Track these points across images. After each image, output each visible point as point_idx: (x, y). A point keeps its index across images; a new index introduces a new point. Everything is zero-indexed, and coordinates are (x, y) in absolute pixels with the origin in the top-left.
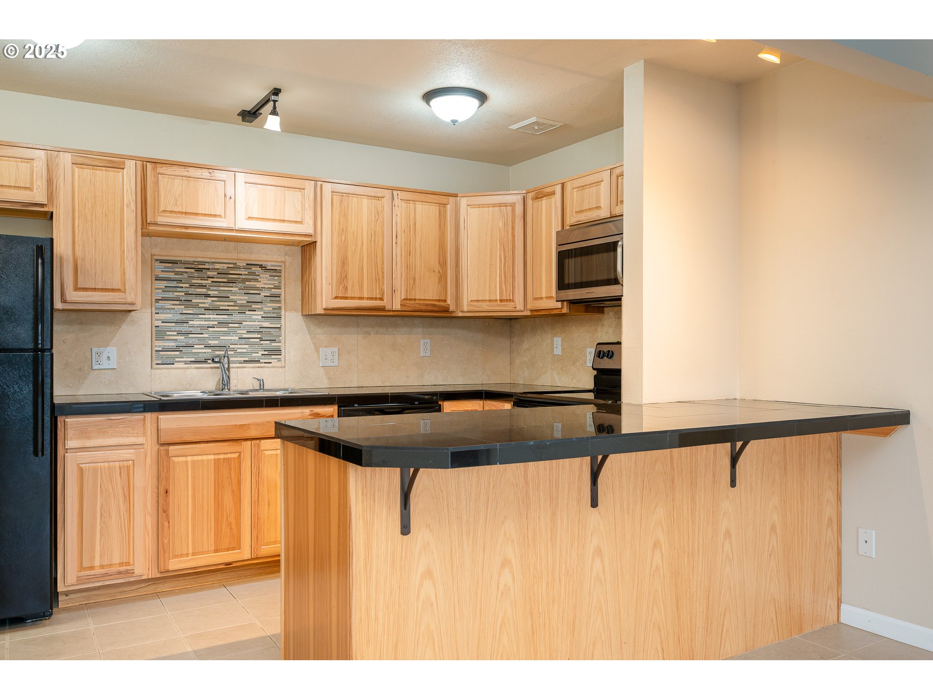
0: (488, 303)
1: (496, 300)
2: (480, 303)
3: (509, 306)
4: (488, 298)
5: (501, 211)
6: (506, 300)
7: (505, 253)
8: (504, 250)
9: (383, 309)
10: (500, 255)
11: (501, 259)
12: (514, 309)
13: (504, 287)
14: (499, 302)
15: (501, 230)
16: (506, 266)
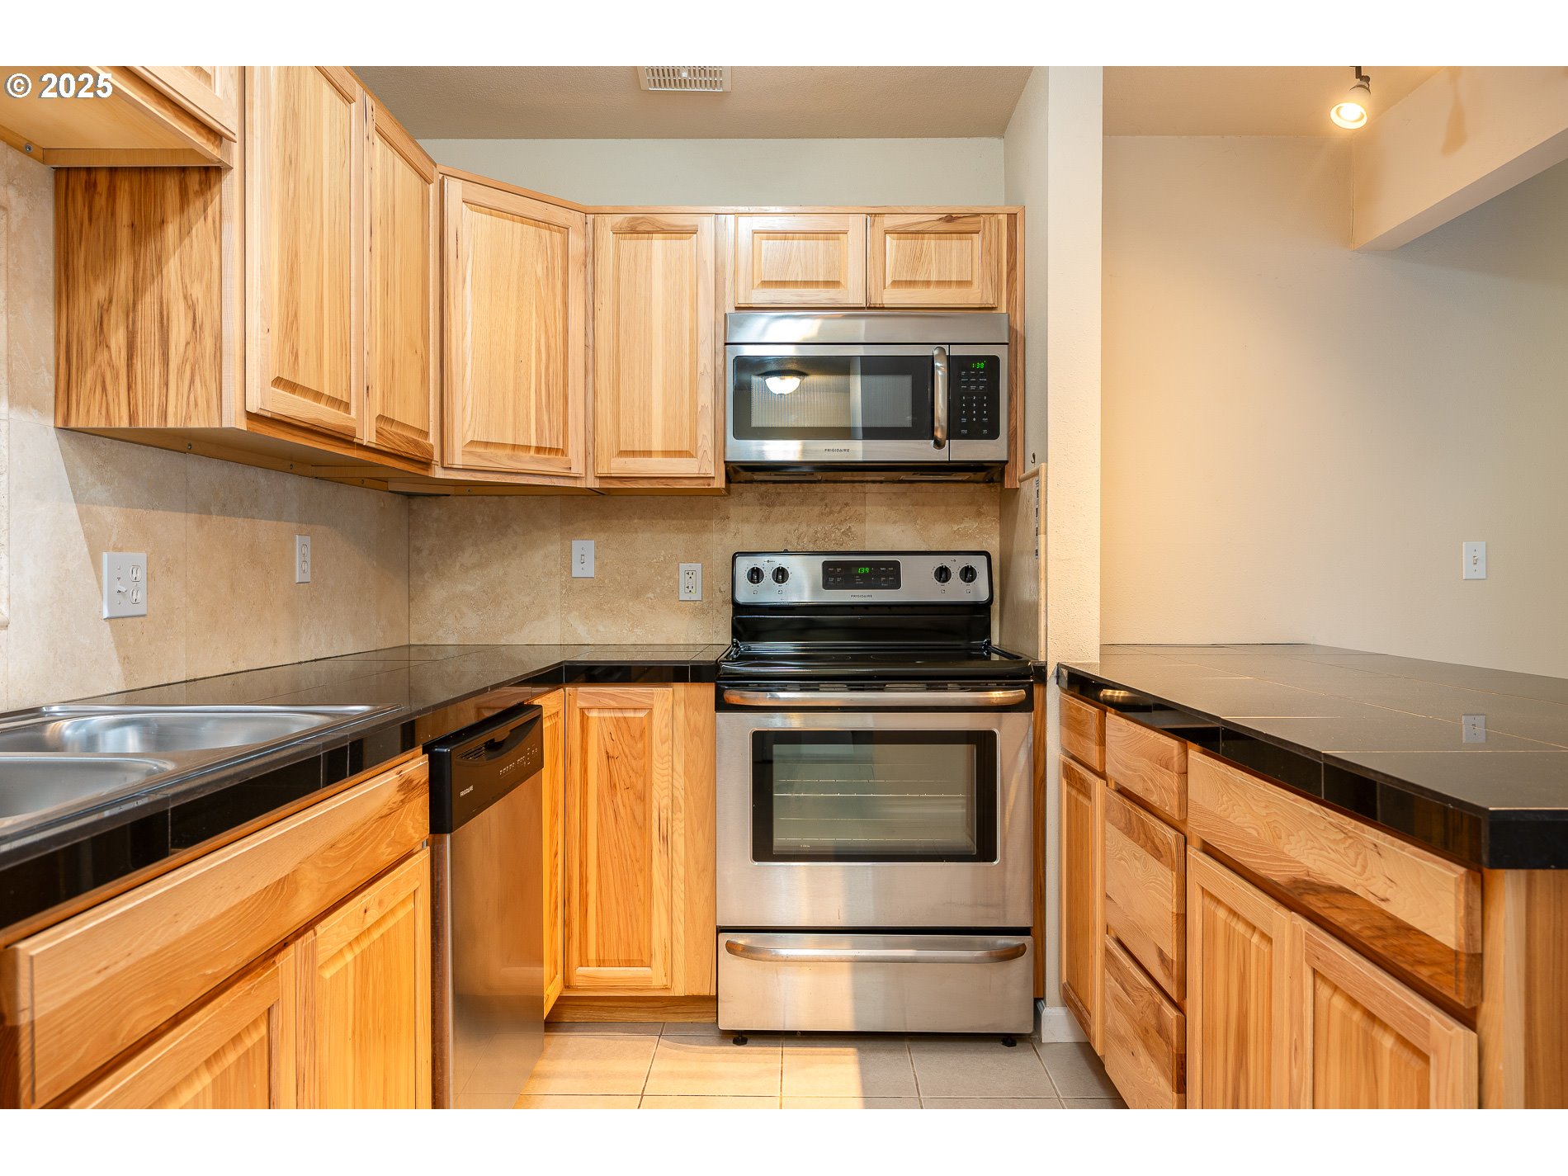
0: (509, 451)
1: (528, 448)
2: (490, 451)
3: (554, 465)
4: (511, 442)
5: (540, 237)
6: (550, 448)
7: (547, 339)
8: (546, 332)
9: (345, 438)
10: (538, 342)
11: (539, 350)
12: (565, 472)
13: (546, 418)
14: (532, 453)
15: (539, 282)
16: (551, 370)
